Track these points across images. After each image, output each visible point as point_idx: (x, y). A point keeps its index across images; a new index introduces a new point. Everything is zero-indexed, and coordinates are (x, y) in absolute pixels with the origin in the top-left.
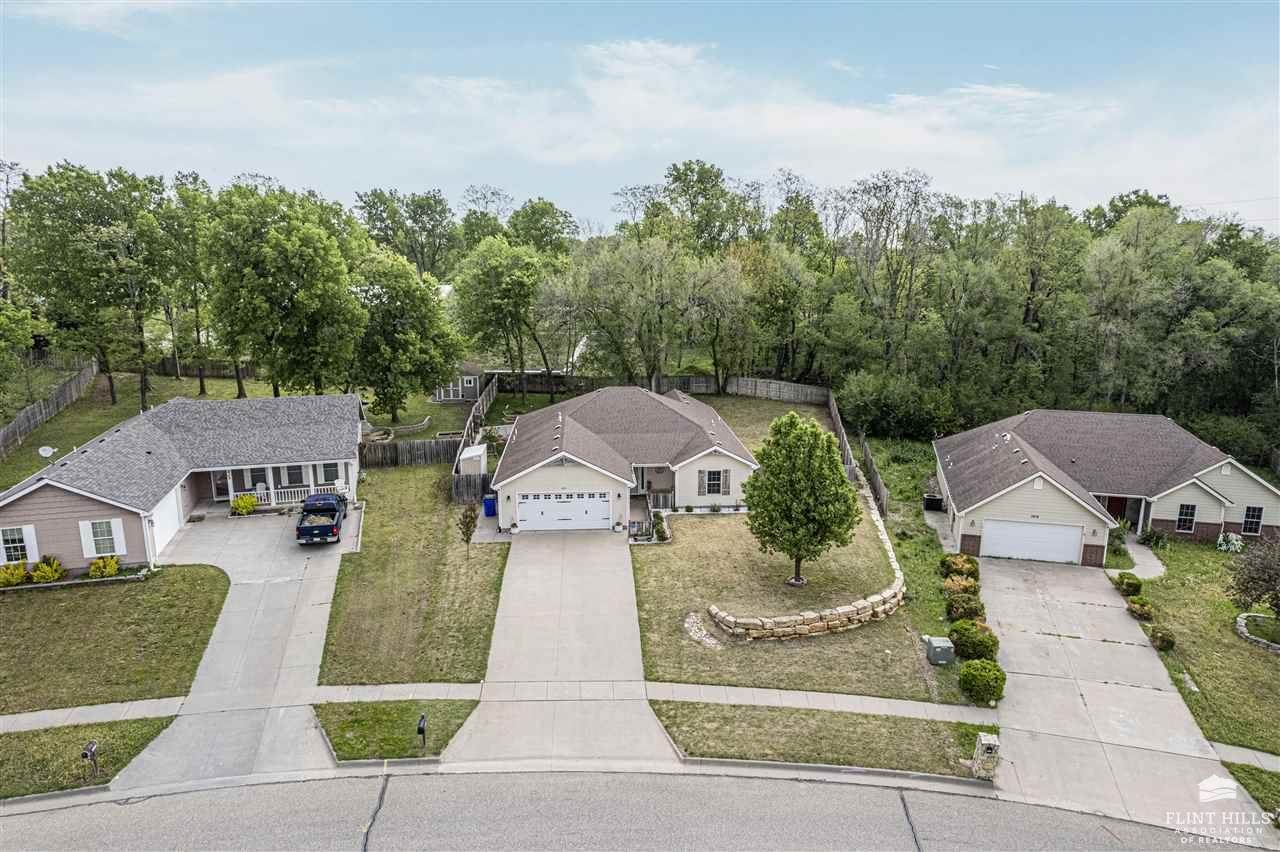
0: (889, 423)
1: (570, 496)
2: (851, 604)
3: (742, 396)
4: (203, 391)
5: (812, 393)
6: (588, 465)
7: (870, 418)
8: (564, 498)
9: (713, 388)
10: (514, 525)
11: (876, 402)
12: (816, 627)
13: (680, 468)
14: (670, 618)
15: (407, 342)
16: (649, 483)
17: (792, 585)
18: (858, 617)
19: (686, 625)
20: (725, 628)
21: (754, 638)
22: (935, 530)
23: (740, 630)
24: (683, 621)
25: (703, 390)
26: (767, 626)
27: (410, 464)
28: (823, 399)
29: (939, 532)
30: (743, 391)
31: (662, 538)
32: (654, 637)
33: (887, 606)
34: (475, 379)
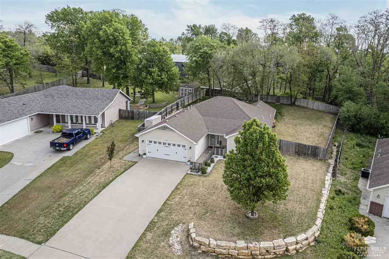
0: (360, 126)
1: (169, 144)
2: (272, 241)
3: (301, 106)
4: (103, 85)
5: (332, 108)
6: (176, 131)
7: (351, 123)
8: (167, 145)
9: (289, 102)
10: (145, 154)
11: (355, 116)
12: (243, 253)
13: (229, 137)
14: (167, 225)
15: (152, 72)
16: (220, 142)
17: (248, 218)
18: (274, 251)
19: (173, 232)
20: (190, 240)
21: (203, 251)
22: (361, 192)
23: (196, 244)
24: (173, 228)
25: (286, 103)
26: (212, 246)
27: (138, 119)
28: (336, 111)
29: (362, 193)
30: (302, 105)
31: (204, 172)
32: (149, 236)
33: (298, 246)
34: (193, 89)
